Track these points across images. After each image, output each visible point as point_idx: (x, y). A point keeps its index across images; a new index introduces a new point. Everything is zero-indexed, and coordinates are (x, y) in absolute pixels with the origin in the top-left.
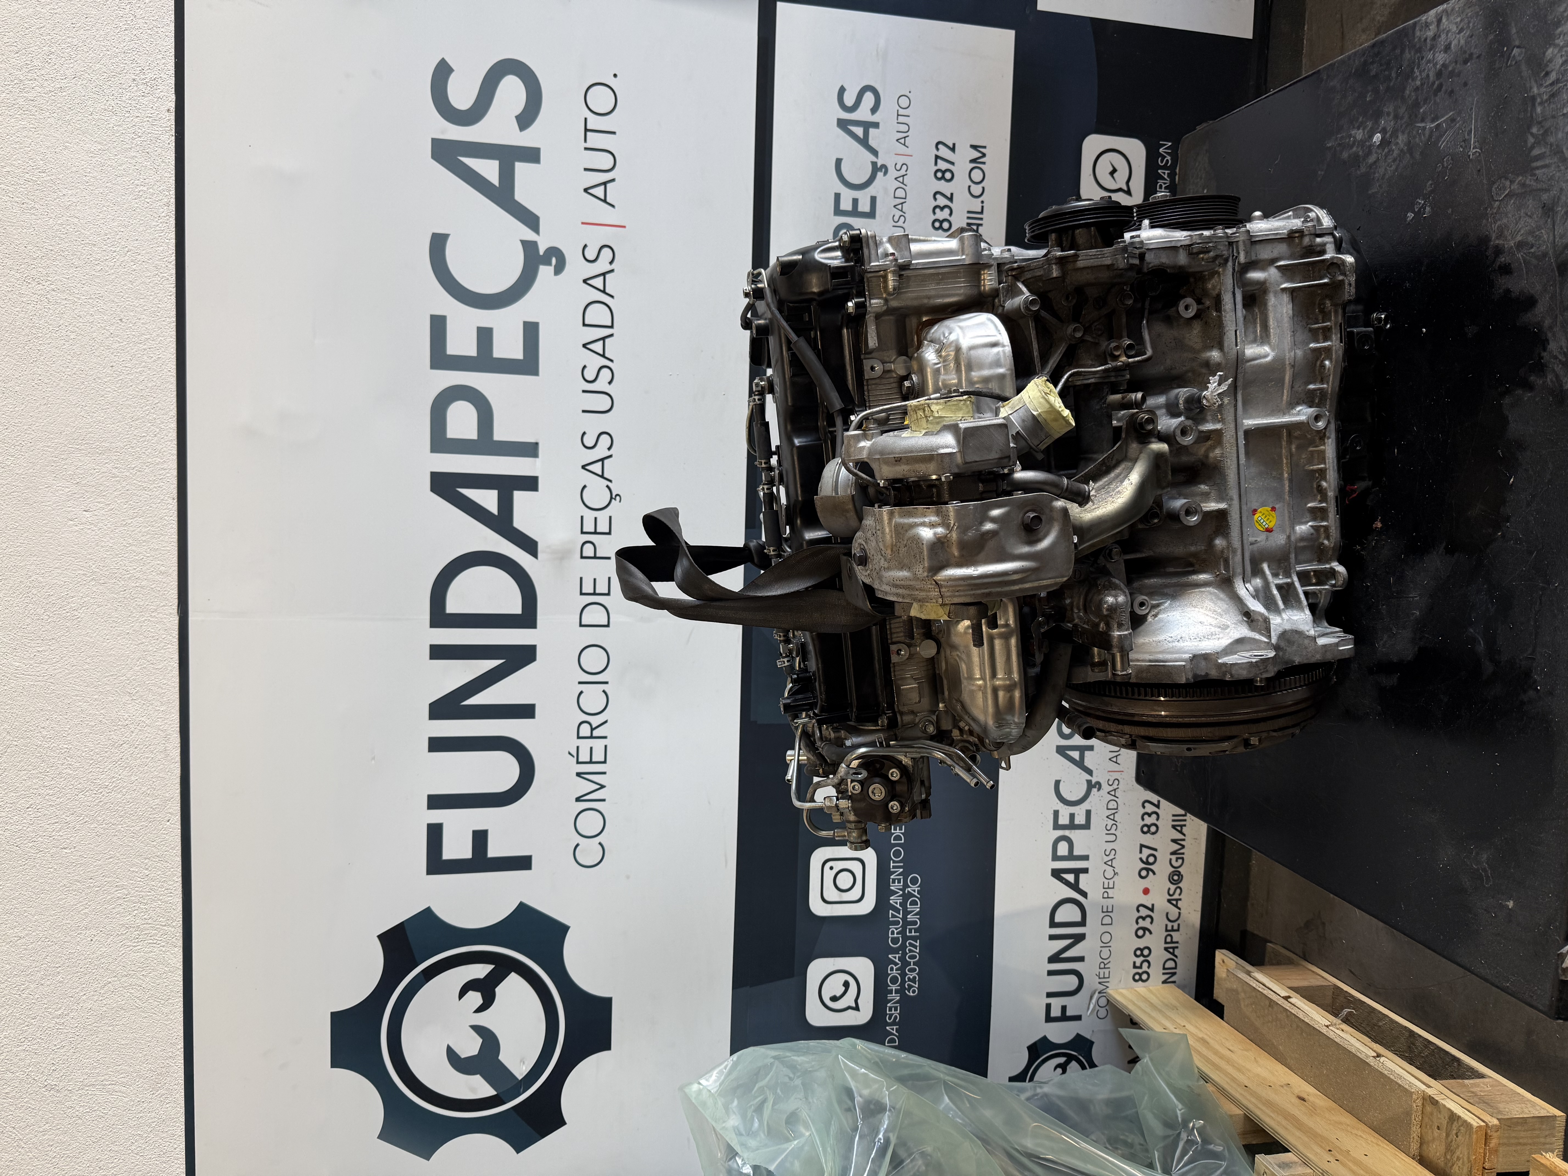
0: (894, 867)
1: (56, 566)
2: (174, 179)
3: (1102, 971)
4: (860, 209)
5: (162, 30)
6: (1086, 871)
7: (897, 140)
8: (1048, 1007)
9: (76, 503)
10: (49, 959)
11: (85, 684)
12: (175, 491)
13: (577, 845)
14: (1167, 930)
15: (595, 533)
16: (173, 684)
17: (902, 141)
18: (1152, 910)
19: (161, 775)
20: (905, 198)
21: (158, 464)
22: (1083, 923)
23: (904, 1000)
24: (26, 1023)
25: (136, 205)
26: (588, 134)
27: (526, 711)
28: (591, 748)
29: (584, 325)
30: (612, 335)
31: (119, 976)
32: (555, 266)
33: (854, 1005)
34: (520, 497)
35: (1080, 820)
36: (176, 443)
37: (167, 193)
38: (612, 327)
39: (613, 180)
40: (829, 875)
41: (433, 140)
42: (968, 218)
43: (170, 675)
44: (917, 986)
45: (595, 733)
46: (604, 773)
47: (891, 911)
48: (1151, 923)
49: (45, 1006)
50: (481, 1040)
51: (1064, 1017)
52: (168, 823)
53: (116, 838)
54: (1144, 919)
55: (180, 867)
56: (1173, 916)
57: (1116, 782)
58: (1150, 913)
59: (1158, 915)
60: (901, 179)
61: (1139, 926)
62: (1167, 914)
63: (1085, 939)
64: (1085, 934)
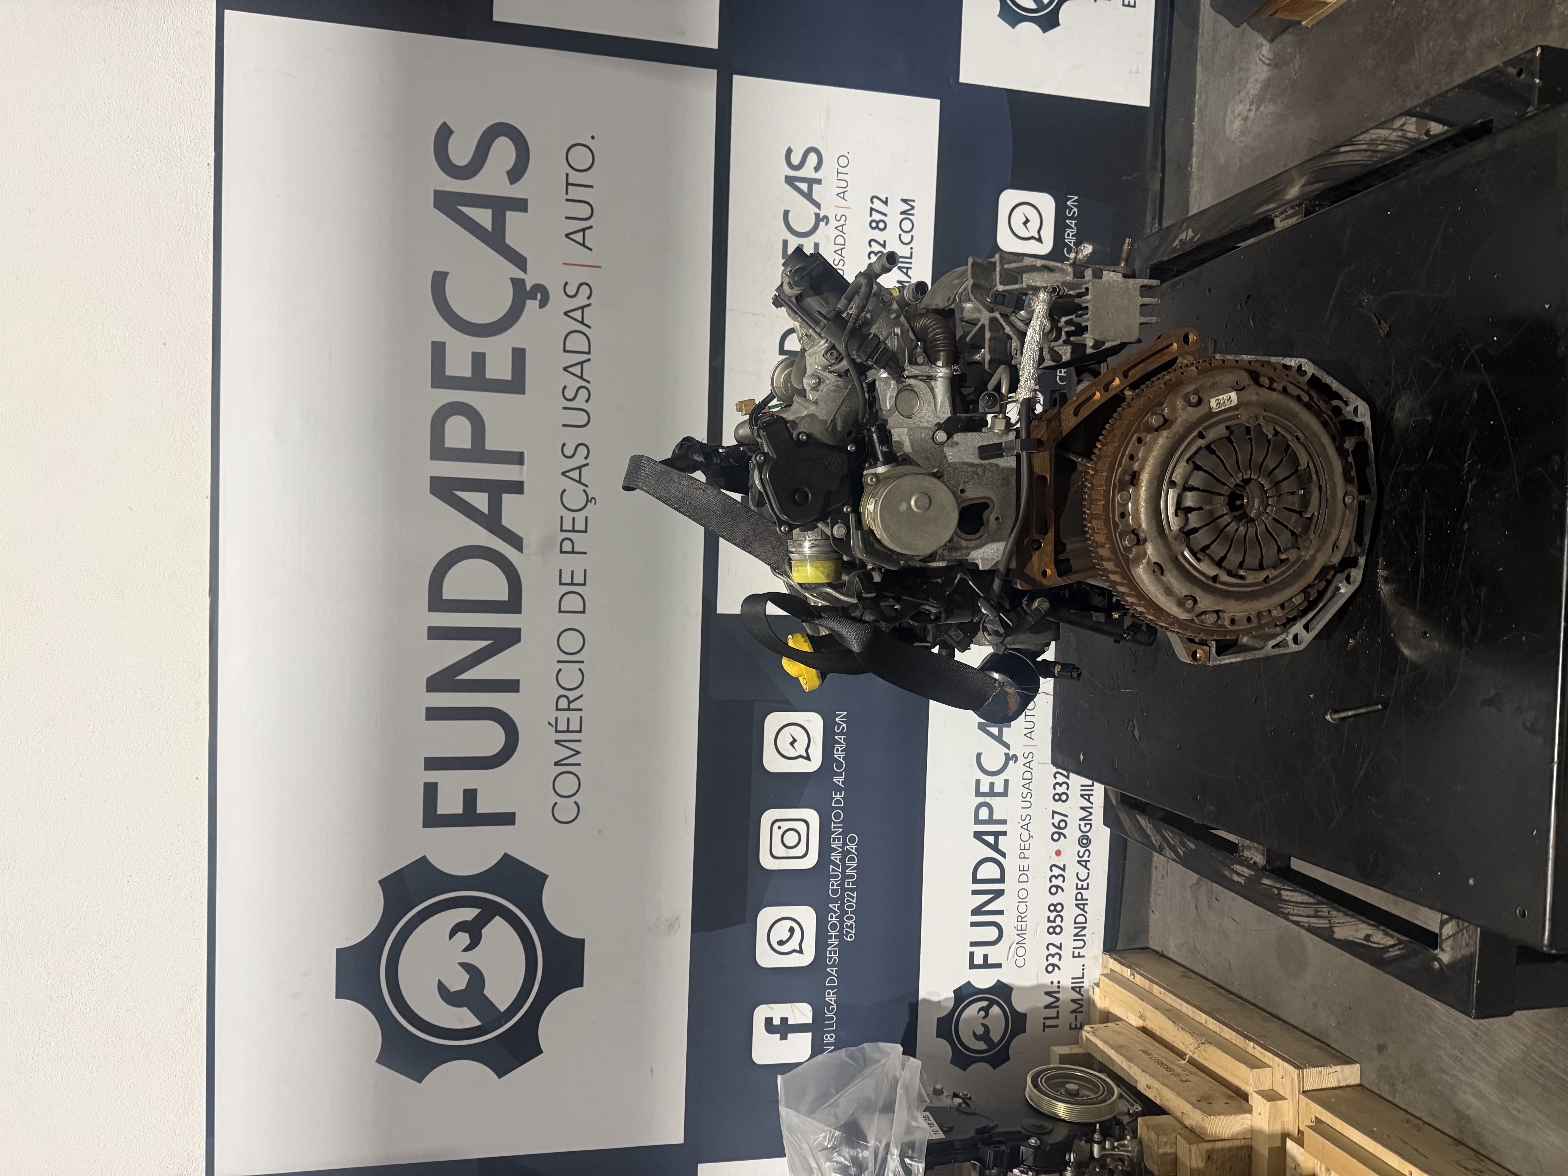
0: (834, 827)
3: (1020, 924)
6: (1004, 833)
7: (837, 195)
8: (972, 955)
12: (209, 490)
13: (556, 804)
14: (1077, 889)
15: (573, 531)
17: (842, 195)
18: (1064, 869)
20: (844, 245)
22: (1002, 880)
23: (843, 944)
26: (570, 187)
27: (512, 686)
28: (568, 719)
29: (565, 351)
30: (589, 360)
32: (540, 301)
33: (798, 949)
34: (508, 499)
35: (999, 788)
38: (589, 353)
39: (591, 227)
40: (777, 834)
44: (854, 932)
45: (572, 706)
46: (580, 741)
47: (831, 866)
48: (1063, 881)
50: (468, 976)
51: (986, 965)
54: (1056, 877)
56: (1083, 874)
57: (1031, 755)
58: (1062, 873)
59: (1070, 874)
60: (840, 228)
61: (1053, 884)
62: (1077, 873)
63: (1003, 894)
64: (1004, 890)
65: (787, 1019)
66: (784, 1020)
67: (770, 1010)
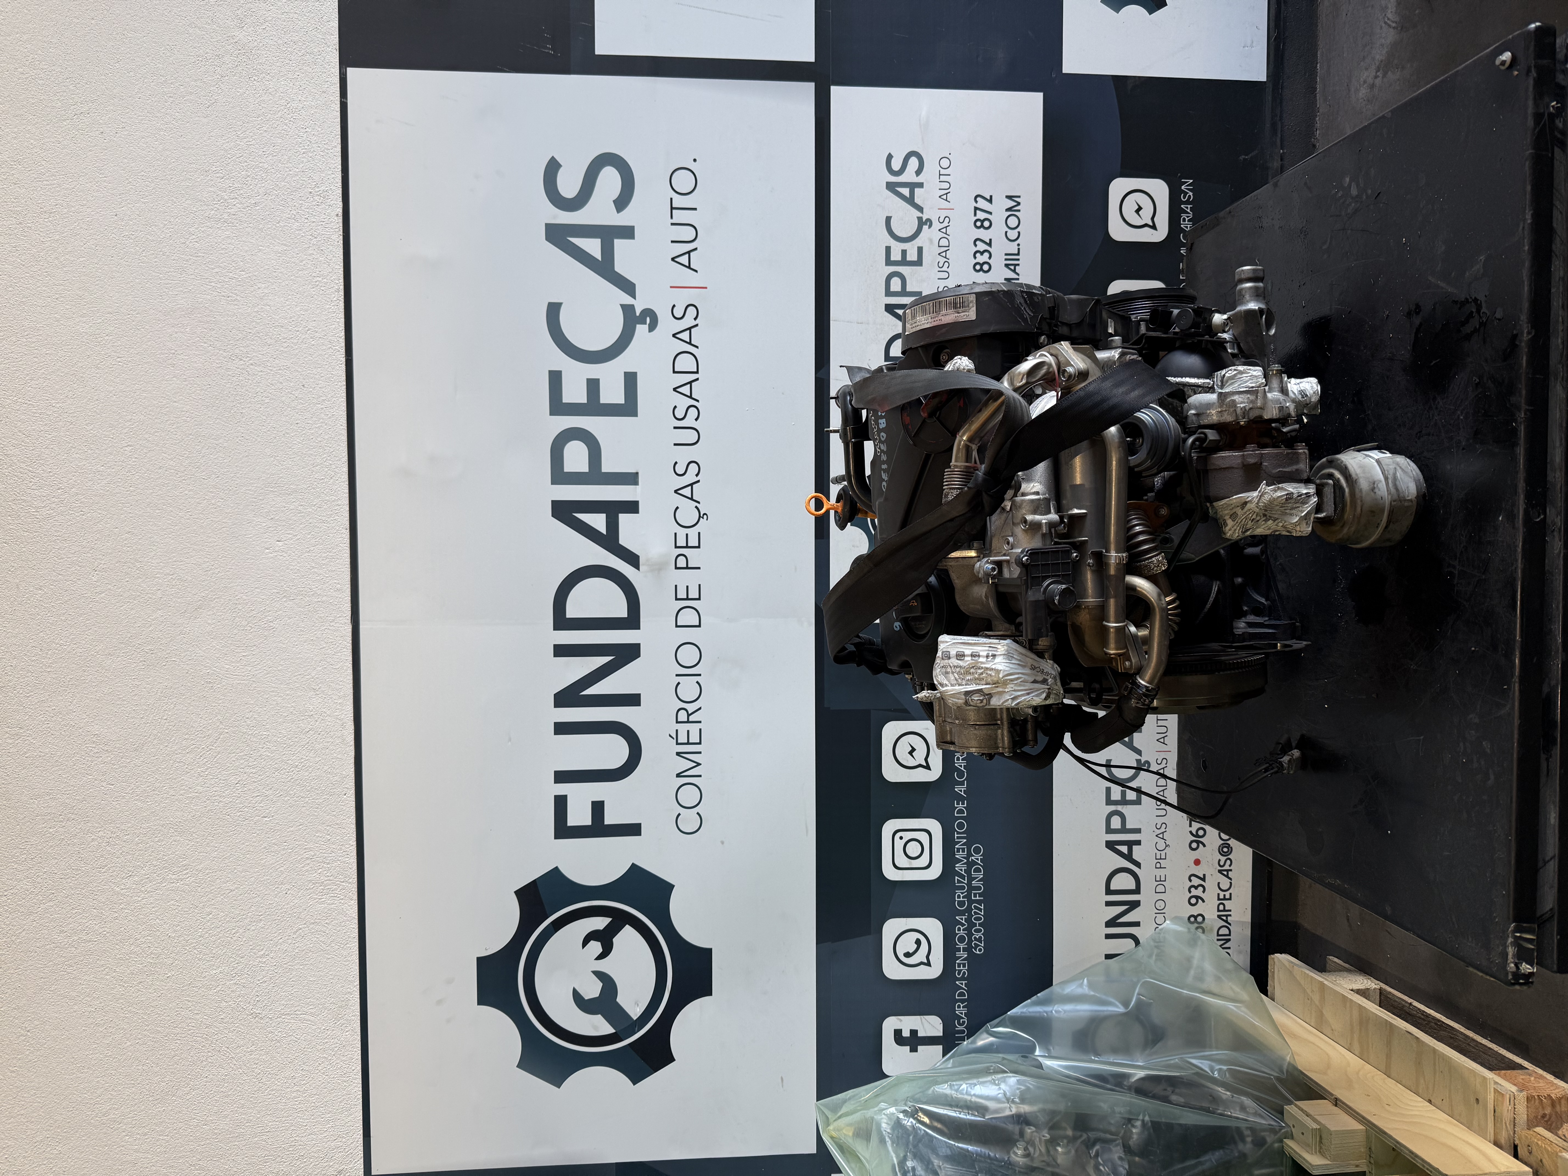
0: (958, 838)
1: (256, 586)
2: (343, 270)
4: (909, 258)
5: (331, 151)
6: (1138, 843)
7: (940, 197)
9: (271, 535)
10: (253, 908)
11: (279, 682)
12: (348, 523)
13: (679, 815)
14: (1219, 899)
15: (687, 547)
16: (348, 681)
18: (1204, 879)
19: (339, 756)
20: (949, 246)
21: (334, 501)
22: (1137, 891)
23: (972, 957)
24: (237, 962)
25: (314, 293)
26: (674, 211)
27: (633, 700)
28: (688, 731)
29: (674, 372)
30: (697, 379)
31: (308, 924)
32: (649, 325)
33: (926, 961)
34: (624, 519)
35: (1131, 796)
36: (347, 483)
37: (337, 282)
38: (697, 373)
39: (695, 249)
40: (899, 844)
41: (546, 224)
42: (1006, 260)
43: (345, 673)
44: (983, 945)
45: (691, 718)
46: (700, 753)
47: (956, 877)
48: (1204, 892)
49: (251, 947)
50: (602, 985)
52: (345, 797)
53: (304, 808)
54: (1196, 888)
55: (355, 832)
56: (1225, 884)
57: (1164, 761)
58: (1202, 883)
59: (1210, 884)
60: (944, 230)
61: (1192, 894)
62: (1219, 883)
63: (1139, 905)
64: (1139, 901)
65: (916, 1031)
66: (914, 1032)
67: (899, 1022)
